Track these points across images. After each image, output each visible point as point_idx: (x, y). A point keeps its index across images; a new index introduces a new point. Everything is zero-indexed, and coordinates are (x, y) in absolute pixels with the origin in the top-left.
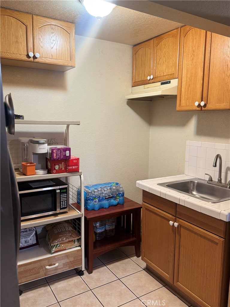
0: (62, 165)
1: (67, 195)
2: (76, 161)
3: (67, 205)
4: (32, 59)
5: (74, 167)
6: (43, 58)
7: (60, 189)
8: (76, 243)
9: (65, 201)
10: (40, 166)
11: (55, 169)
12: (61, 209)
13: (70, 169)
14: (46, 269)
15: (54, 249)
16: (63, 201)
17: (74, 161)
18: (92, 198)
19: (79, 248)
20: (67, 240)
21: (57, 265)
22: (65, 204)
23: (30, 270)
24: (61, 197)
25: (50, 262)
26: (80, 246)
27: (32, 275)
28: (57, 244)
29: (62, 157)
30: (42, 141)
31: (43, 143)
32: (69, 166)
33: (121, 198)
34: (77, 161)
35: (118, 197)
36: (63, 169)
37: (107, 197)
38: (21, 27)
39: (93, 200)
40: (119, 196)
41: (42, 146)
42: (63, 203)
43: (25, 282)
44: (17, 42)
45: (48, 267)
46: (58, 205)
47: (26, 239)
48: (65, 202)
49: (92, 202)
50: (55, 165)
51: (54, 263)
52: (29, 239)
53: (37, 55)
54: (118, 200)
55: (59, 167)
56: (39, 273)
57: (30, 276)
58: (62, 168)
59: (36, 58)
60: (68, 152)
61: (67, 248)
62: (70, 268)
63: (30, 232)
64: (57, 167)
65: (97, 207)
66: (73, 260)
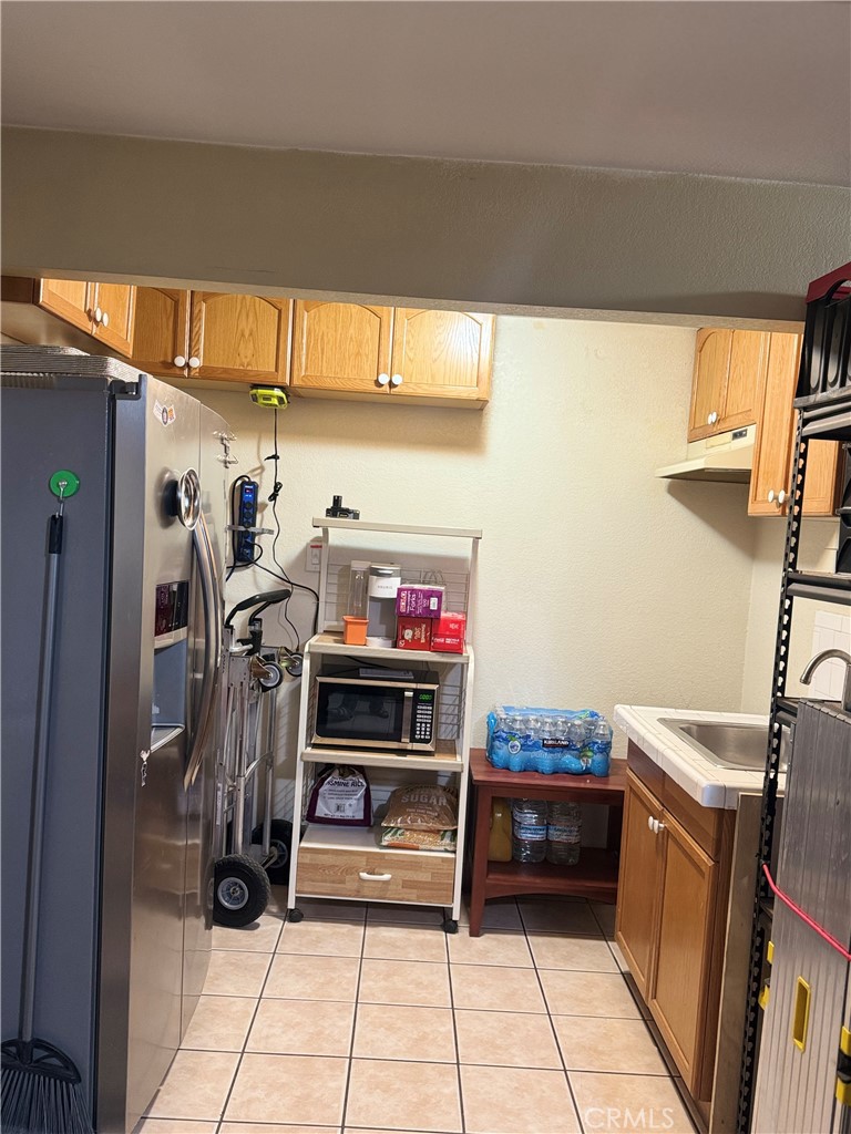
0: (421, 633)
1: (432, 710)
2: (456, 626)
3: (430, 735)
4: (386, 389)
5: (449, 641)
6: (411, 385)
7: (415, 690)
8: (447, 841)
9: (426, 723)
10: (383, 628)
11: (403, 638)
12: (413, 740)
13: (440, 644)
14: (361, 879)
15: (387, 839)
16: (421, 723)
17: (452, 626)
18: (504, 735)
19: (452, 856)
20: (424, 826)
21: (387, 877)
22: (425, 731)
23: (324, 868)
24: (419, 712)
25: (374, 864)
26: (455, 852)
27: (325, 881)
28: (399, 829)
29: (420, 611)
30: (387, 569)
31: (389, 575)
32: (436, 635)
33: (598, 757)
34: (460, 627)
35: (590, 754)
36: (423, 641)
37: (550, 742)
38: (370, 321)
39: (506, 741)
40: (592, 751)
41: (383, 582)
42: (421, 727)
43: (310, 893)
44: (358, 354)
45: (364, 875)
46: (406, 727)
47: (339, 802)
48: (426, 727)
49: (505, 747)
50: (404, 628)
51: (382, 871)
52: (348, 803)
53: (397, 380)
54: (590, 761)
55: (414, 635)
56: (343, 882)
57: (322, 882)
58: (420, 639)
59: (395, 386)
60: (434, 601)
61: (421, 847)
62: (419, 898)
63: (353, 788)
64: (408, 634)
65: (516, 763)
66: (429, 880)
